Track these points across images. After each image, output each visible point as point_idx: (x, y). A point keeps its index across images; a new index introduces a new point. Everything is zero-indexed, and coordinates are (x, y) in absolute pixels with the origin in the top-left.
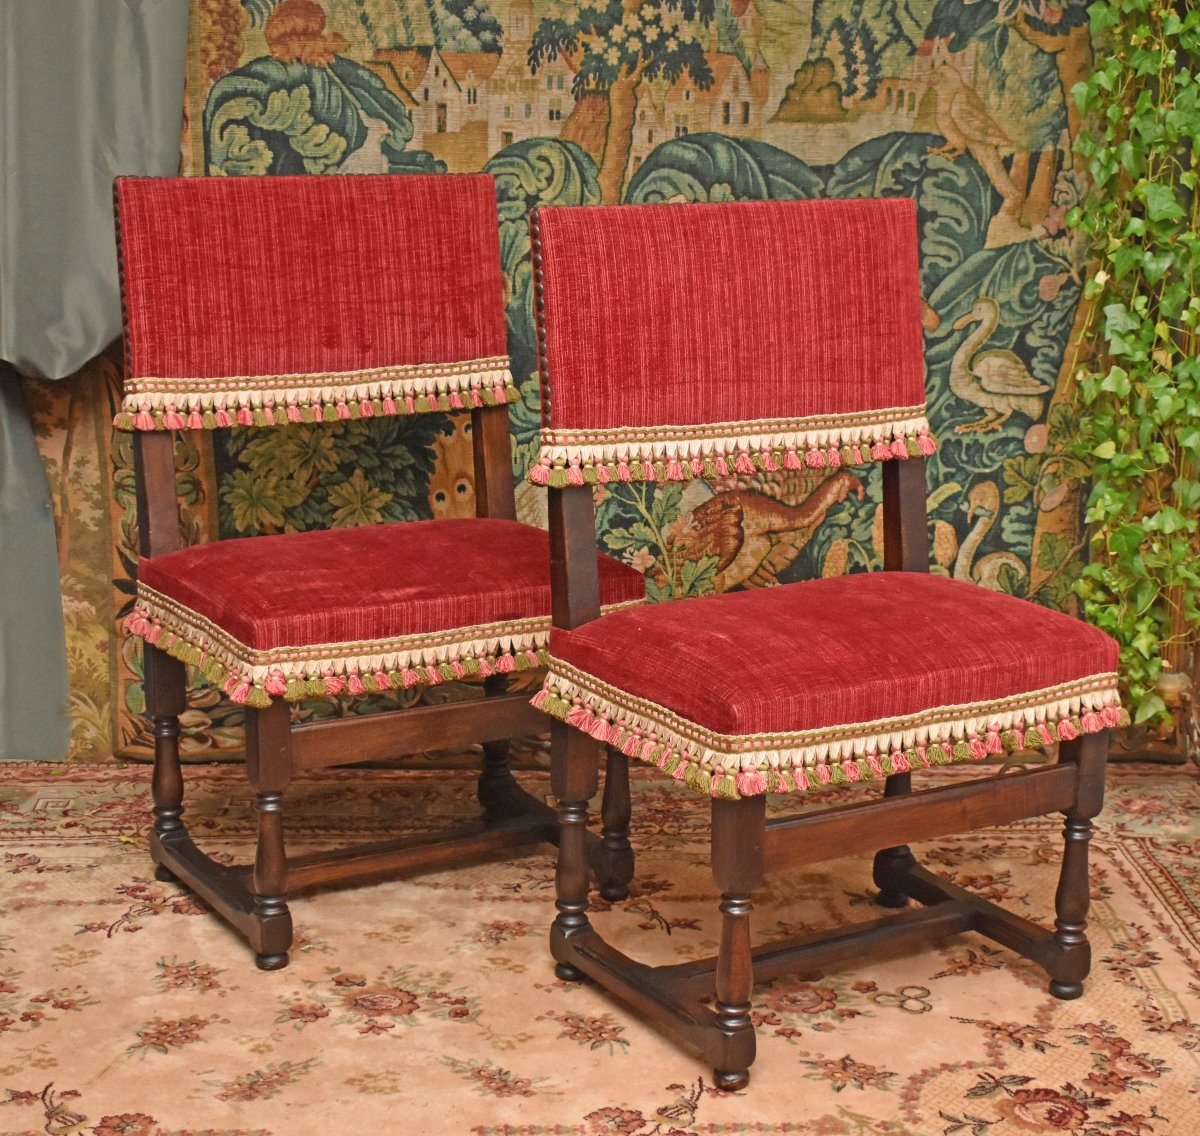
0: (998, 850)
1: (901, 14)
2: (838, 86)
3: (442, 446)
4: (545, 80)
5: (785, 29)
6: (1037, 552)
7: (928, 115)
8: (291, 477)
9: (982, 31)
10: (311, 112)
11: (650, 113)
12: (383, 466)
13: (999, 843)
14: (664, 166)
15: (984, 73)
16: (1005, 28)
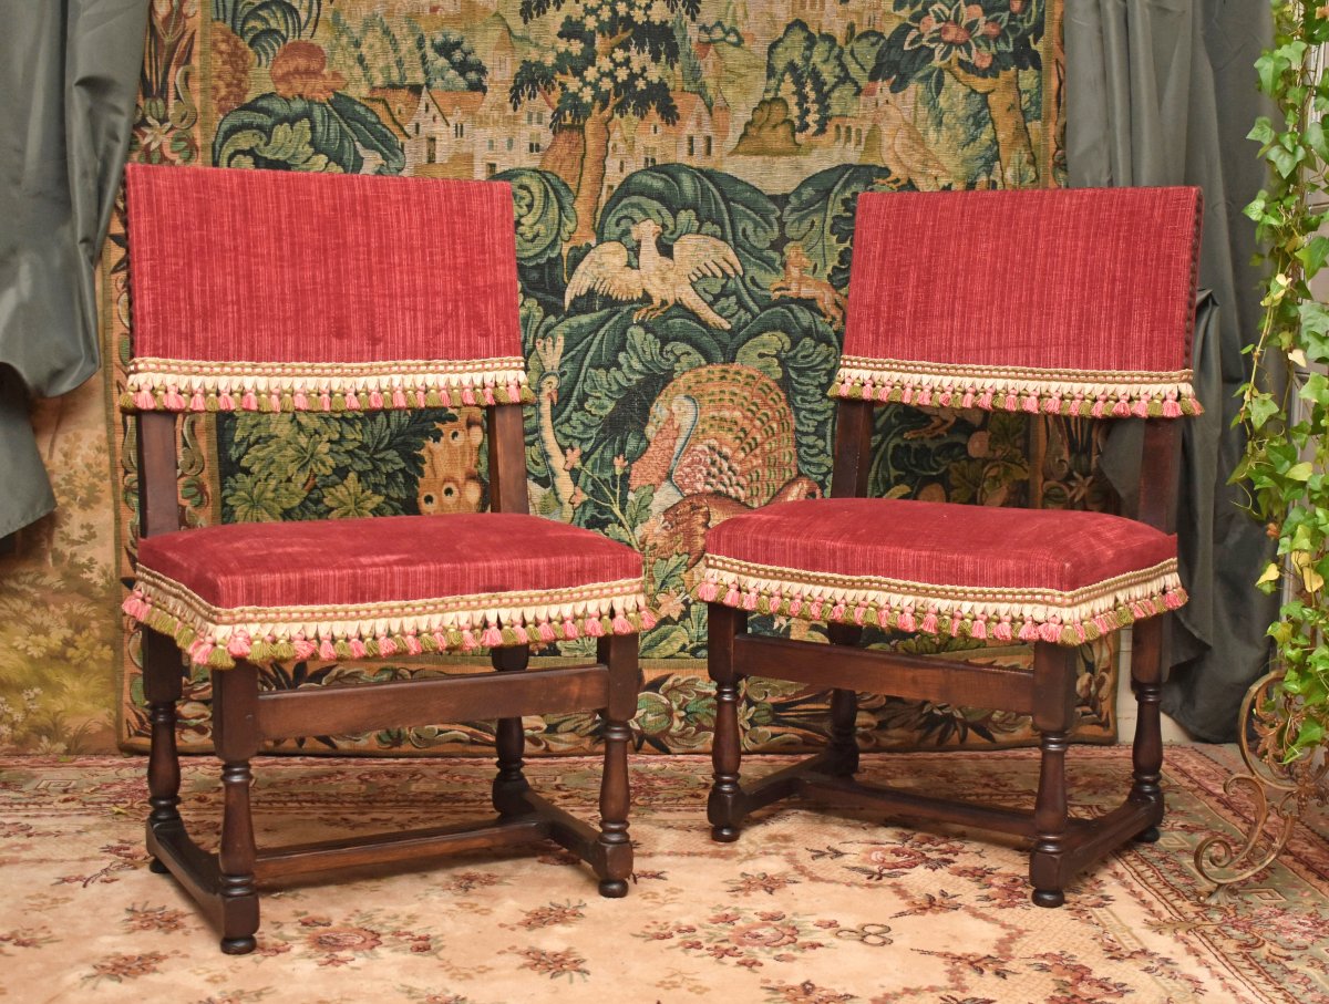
1: (847, 59)
2: (791, 122)
3: (430, 451)
4: (525, 117)
5: (743, 71)
7: (872, 149)
8: (289, 480)
9: (920, 74)
10: (312, 143)
11: (621, 145)
12: (376, 469)
14: (634, 194)
15: (923, 112)
16: (941, 71)
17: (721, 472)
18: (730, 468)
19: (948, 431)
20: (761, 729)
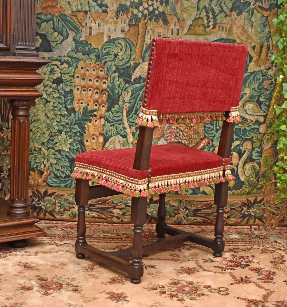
0: (250, 249)
1: (223, 5)
2: (204, 25)
3: (88, 126)
4: (120, 21)
5: (189, 9)
6: (262, 162)
7: (231, 34)
8: (44, 133)
9: (246, 10)
10: (53, 28)
11: (150, 31)
12: (71, 131)
13: (250, 247)
15: (247, 22)
16: (253, 9)
17: (180, 135)
18: (183, 134)
19: (253, 124)
20: (190, 218)
